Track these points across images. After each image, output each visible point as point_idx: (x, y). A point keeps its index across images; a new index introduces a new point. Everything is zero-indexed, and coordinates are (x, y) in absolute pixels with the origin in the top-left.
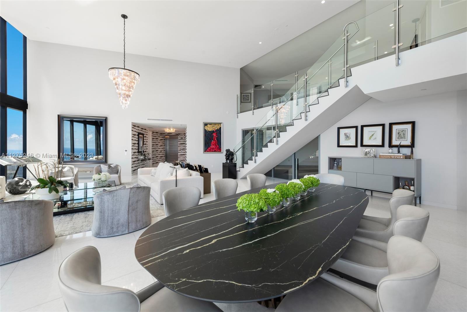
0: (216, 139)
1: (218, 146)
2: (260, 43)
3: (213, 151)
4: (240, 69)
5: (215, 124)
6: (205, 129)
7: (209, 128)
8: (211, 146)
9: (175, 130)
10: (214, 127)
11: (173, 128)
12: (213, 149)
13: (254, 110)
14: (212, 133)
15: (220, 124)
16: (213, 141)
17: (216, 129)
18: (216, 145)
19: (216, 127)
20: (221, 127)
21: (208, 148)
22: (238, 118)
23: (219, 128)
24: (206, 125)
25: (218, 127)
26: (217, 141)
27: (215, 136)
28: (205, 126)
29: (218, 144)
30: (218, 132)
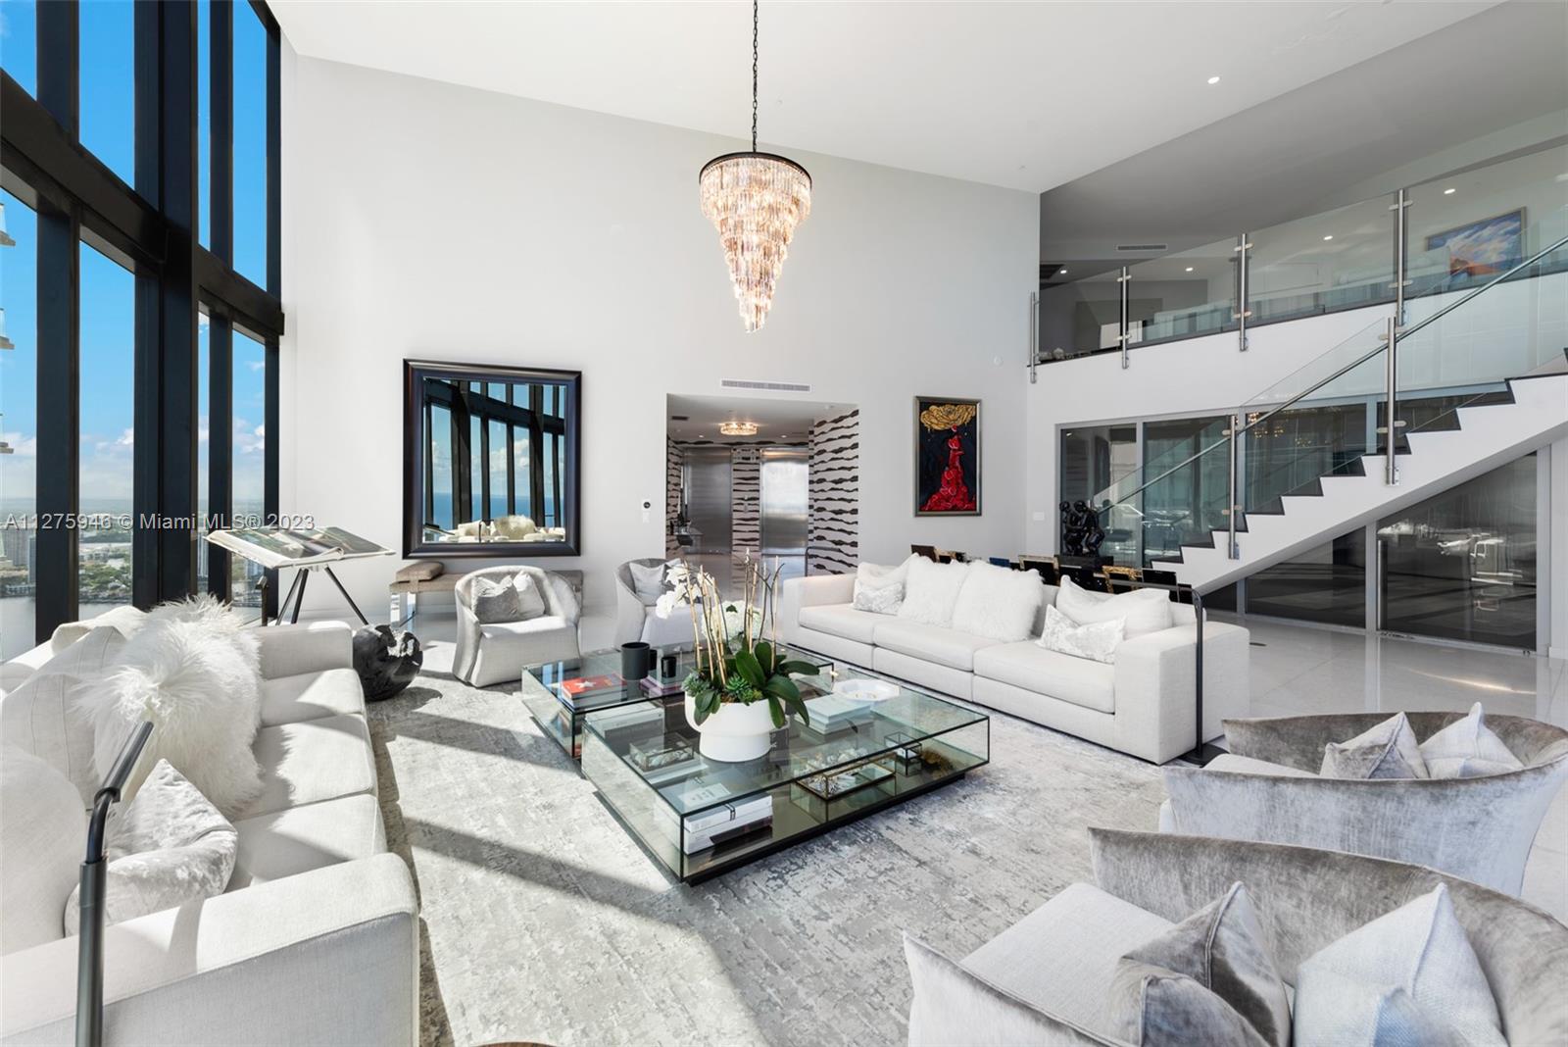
0: (957, 464)
1: (964, 489)
2: (1214, 80)
3: (946, 510)
4: (1042, 195)
5: (956, 403)
6: (921, 424)
7: (937, 420)
8: (941, 487)
9: (758, 428)
10: (951, 417)
11: (755, 418)
12: (947, 501)
13: (1129, 351)
14: (945, 440)
15: (974, 403)
16: (947, 468)
17: (959, 423)
18: (958, 484)
19: (961, 417)
20: (975, 416)
21: (930, 497)
22: (1034, 382)
23: (969, 419)
24: (924, 404)
25: (967, 417)
26: (962, 467)
27: (954, 450)
28: (921, 411)
29: (964, 483)
30: (968, 434)
